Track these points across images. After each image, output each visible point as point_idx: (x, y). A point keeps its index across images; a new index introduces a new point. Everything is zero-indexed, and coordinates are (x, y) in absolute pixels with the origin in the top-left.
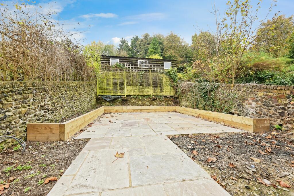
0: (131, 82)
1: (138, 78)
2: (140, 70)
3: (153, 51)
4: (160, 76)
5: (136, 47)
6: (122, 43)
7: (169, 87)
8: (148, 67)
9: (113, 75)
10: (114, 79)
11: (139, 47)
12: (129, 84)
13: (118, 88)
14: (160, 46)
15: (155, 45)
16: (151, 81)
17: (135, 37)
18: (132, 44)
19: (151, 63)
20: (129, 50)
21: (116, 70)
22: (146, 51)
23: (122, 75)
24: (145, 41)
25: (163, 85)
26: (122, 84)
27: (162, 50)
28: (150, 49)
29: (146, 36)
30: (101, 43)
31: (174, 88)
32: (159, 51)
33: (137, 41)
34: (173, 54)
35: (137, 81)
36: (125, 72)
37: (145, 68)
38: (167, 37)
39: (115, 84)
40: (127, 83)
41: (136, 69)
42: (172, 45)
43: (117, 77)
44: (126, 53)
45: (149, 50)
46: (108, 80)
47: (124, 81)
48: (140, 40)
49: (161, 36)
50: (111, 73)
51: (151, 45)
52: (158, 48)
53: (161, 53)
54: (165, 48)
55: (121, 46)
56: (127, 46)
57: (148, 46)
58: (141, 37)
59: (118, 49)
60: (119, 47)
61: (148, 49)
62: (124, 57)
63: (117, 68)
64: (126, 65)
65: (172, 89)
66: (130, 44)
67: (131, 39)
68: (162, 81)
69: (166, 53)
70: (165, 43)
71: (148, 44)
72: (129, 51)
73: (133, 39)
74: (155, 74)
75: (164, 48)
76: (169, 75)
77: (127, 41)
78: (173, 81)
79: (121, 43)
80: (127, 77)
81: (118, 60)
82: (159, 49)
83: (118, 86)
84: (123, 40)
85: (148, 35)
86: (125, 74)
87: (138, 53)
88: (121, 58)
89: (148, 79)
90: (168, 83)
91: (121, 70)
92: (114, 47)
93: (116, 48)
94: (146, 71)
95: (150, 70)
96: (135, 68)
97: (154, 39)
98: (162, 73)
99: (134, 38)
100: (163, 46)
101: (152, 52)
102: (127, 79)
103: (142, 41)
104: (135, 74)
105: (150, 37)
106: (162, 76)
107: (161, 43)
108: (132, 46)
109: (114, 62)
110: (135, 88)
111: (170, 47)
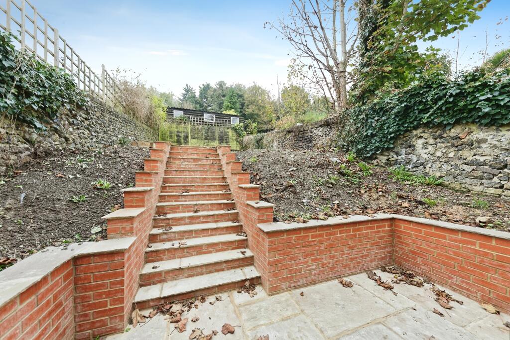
0: (196, 136)
1: (203, 132)
2: (206, 124)
3: (230, 106)
4: (227, 130)
5: (206, 98)
6: (186, 91)
7: (235, 142)
8: (214, 122)
9: (177, 128)
10: (178, 132)
11: (209, 99)
12: (193, 138)
13: (182, 141)
14: (240, 99)
15: (232, 98)
16: (217, 135)
17: (206, 84)
18: (201, 93)
19: (218, 118)
20: (197, 102)
21: (180, 123)
22: (220, 105)
23: (186, 128)
24: (219, 91)
25: (229, 140)
26: (186, 137)
27: (243, 105)
28: (226, 103)
29: (221, 84)
30: (154, 90)
31: (240, 143)
32: (238, 106)
33: (209, 91)
34: (256, 112)
35: (202, 135)
36: (190, 125)
37: (212, 123)
38: (249, 88)
39: (178, 136)
40: (192, 136)
41: (202, 123)
42: (255, 100)
43: (181, 130)
44: (191, 105)
45: (224, 104)
46: (171, 132)
47: (188, 134)
48: (213, 90)
49: (242, 86)
50: (174, 126)
51: (227, 97)
52: (236, 102)
53: (241, 109)
54: (247, 103)
55: (184, 95)
56: (194, 97)
57: (223, 98)
58: (213, 85)
59: (180, 99)
60: (182, 98)
61: (222, 103)
62: (189, 110)
63: (181, 120)
64: (191, 118)
65: (238, 144)
66: (197, 94)
67: (200, 87)
68: (228, 135)
69: (247, 110)
70: (246, 96)
71: (224, 96)
72: (196, 104)
73: (202, 87)
74: (222, 129)
75: (245, 103)
76: (235, 130)
77: (193, 89)
78: (239, 137)
79: (184, 92)
80: (191, 130)
81: (182, 113)
82: (237, 104)
83: (182, 139)
84: (188, 88)
85: (224, 83)
86: (189, 127)
87: (210, 108)
88: (186, 111)
89: (214, 133)
90: (234, 138)
91: (185, 123)
92: (174, 97)
93: (177, 99)
94: (212, 125)
95: (217, 124)
96: (200, 122)
97: (231, 90)
98: (228, 128)
99: (203, 85)
100: (243, 100)
101: (228, 106)
102: (192, 132)
103: (215, 90)
104: (201, 127)
105: (227, 86)
106: (228, 130)
107: (240, 96)
108: (201, 97)
109: (178, 114)
110: (200, 141)
111: (252, 103)
